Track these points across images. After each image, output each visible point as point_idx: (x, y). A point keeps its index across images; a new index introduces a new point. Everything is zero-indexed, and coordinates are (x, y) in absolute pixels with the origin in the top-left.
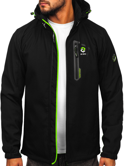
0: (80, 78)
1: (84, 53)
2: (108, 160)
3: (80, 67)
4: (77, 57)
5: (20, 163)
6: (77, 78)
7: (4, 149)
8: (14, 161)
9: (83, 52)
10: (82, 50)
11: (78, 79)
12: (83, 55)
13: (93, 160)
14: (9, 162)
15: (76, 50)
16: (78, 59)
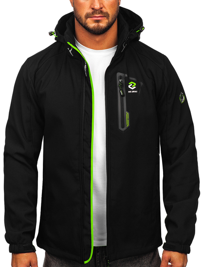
0: (129, 127)
1: (134, 90)
2: (175, 255)
3: (128, 110)
4: (122, 96)
5: (34, 260)
6: (123, 127)
7: (8, 238)
8: (24, 257)
9: (132, 89)
10: (131, 86)
11: (125, 129)
12: (132, 93)
13: (152, 255)
14: (16, 259)
15: (122, 86)
16: (125, 98)
